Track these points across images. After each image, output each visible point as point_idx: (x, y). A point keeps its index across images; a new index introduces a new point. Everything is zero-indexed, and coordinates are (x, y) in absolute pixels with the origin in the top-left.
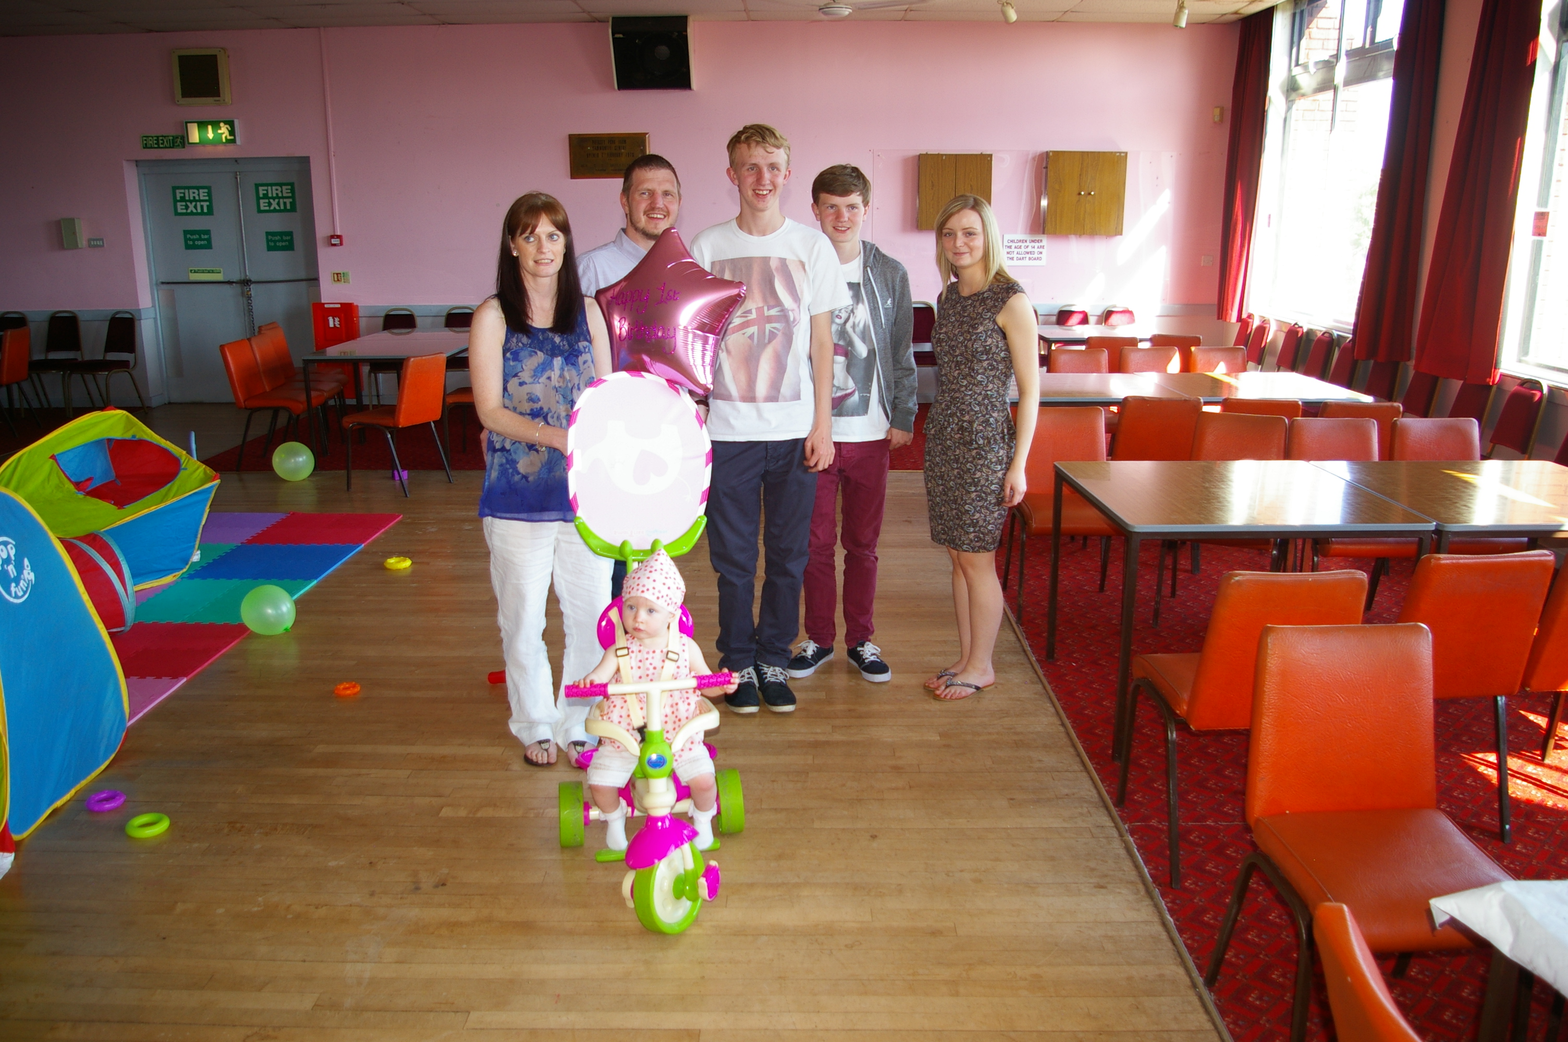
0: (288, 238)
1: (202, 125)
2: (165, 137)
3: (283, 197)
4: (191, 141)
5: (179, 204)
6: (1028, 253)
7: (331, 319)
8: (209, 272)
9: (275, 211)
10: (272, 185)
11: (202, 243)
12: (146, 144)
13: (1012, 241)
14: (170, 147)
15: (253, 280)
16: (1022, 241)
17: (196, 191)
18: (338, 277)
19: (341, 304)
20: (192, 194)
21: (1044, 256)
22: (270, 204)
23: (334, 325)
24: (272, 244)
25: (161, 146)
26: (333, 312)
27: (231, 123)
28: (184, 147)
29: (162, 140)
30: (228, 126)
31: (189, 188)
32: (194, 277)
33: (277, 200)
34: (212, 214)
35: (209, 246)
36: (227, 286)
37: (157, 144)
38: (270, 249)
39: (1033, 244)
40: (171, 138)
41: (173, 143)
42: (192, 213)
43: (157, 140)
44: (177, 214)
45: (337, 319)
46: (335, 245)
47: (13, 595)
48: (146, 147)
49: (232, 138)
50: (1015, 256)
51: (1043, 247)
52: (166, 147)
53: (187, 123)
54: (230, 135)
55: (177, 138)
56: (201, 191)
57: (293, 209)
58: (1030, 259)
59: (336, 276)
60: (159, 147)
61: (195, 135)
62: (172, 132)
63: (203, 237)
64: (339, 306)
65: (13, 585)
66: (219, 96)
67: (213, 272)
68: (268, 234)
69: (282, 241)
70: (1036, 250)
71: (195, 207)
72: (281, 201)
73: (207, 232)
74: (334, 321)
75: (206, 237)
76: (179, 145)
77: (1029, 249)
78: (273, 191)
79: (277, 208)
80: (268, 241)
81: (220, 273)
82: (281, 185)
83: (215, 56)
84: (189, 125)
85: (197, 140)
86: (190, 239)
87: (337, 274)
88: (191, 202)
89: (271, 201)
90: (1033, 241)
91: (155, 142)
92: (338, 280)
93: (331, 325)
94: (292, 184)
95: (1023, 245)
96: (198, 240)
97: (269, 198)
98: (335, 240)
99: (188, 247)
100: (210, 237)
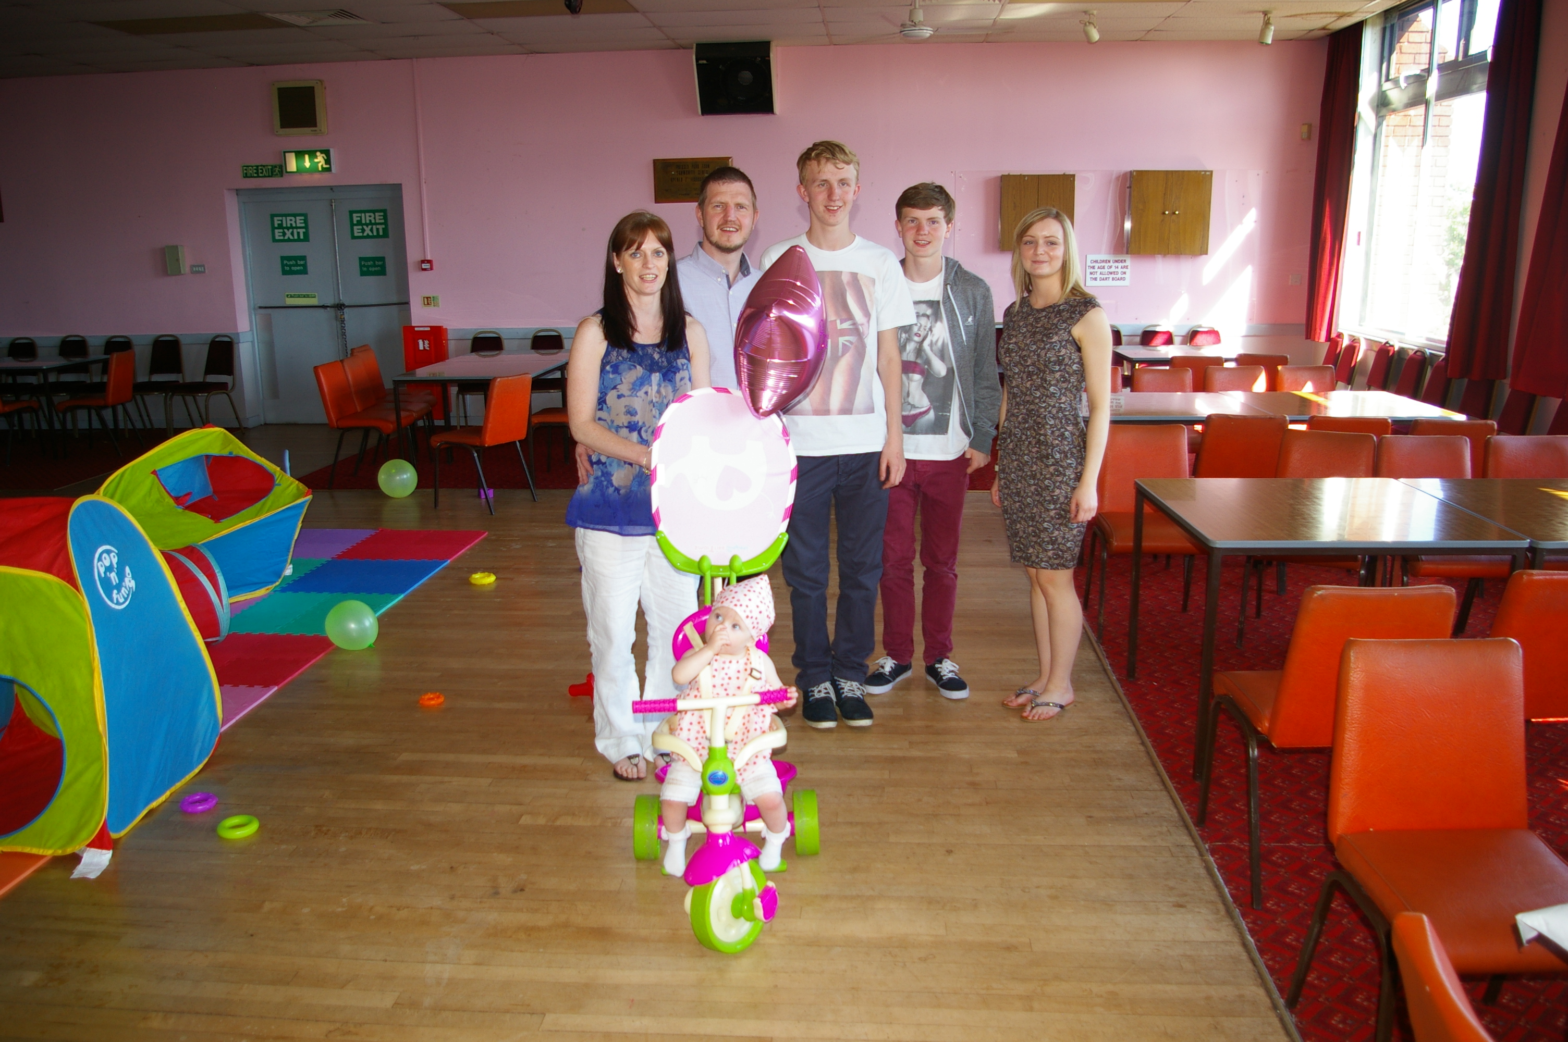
0: (380, 263)
1: (300, 154)
2: (264, 166)
3: (376, 224)
4: (288, 170)
5: (276, 231)
6: (1111, 273)
7: (421, 342)
8: (304, 297)
9: (368, 237)
10: (365, 212)
11: (298, 268)
12: (246, 174)
13: (1096, 262)
14: (269, 176)
15: (346, 304)
16: (1106, 261)
17: (293, 218)
18: (428, 301)
19: (431, 327)
20: (289, 221)
21: (1127, 276)
22: (363, 231)
23: (424, 347)
24: (365, 269)
25: (261, 175)
26: (423, 335)
27: (326, 153)
28: (282, 176)
29: (261, 169)
30: (324, 155)
31: (286, 215)
32: (290, 301)
33: (370, 227)
34: (308, 241)
35: (304, 271)
36: (322, 310)
37: (257, 173)
38: (363, 274)
39: (1116, 264)
40: (270, 167)
41: (272, 172)
42: (289, 240)
43: (257, 170)
44: (275, 240)
45: (427, 342)
46: (425, 270)
47: (115, 601)
48: (246, 176)
49: (328, 166)
50: (1098, 276)
51: (1126, 267)
52: (265, 176)
53: (285, 152)
54: (326, 164)
55: (276, 167)
56: (298, 218)
57: (386, 235)
58: (1113, 279)
59: (426, 299)
60: (258, 177)
61: (292, 164)
62: (270, 161)
63: (299, 262)
64: (429, 329)
65: (115, 591)
66: (315, 126)
67: (308, 296)
68: (361, 259)
69: (375, 266)
70: (1120, 270)
71: (292, 234)
72: (374, 227)
73: (304, 258)
74: (424, 344)
75: (302, 262)
76: (277, 174)
77: (1113, 270)
78: (367, 218)
79: (370, 234)
80: (361, 266)
81: (315, 297)
82: (374, 212)
83: (313, 88)
84: (287, 154)
85: (295, 169)
86: (287, 265)
87: (427, 298)
88: (288, 228)
89: (365, 227)
90: (1116, 261)
91: (255, 171)
92: (428, 304)
93: (421, 348)
94: (385, 211)
95: (1106, 265)
96: (294, 265)
97: (362, 225)
98: (426, 264)
99: (285, 273)
100: (306, 263)
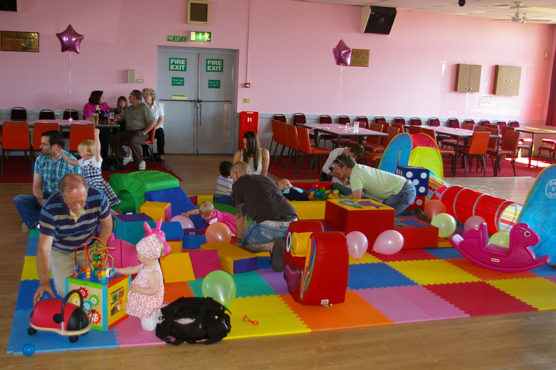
0: (218, 83)
1: (197, 33)
2: (178, 37)
3: (218, 66)
4: (191, 39)
5: (171, 66)
7: (248, 118)
8: (181, 96)
10: (213, 60)
12: (169, 39)
13: (483, 97)
15: (203, 100)
16: (487, 97)
20: (178, 62)
21: (492, 102)
22: (212, 68)
24: (211, 85)
26: (250, 115)
28: (186, 42)
30: (208, 34)
31: (177, 59)
32: (174, 98)
33: (215, 67)
34: (186, 71)
35: (183, 85)
36: (189, 103)
38: (209, 87)
41: (181, 39)
42: (177, 70)
43: (174, 38)
44: (170, 70)
45: (251, 118)
46: (247, 87)
50: (484, 102)
52: (178, 41)
53: (190, 31)
54: (209, 38)
55: (183, 37)
56: (182, 60)
57: (222, 70)
58: (488, 103)
59: (244, 100)
60: (174, 41)
61: (193, 36)
62: (181, 35)
64: (253, 113)
66: (207, 21)
68: (209, 81)
69: (215, 84)
70: (490, 100)
71: (179, 67)
75: (182, 80)
76: (183, 41)
78: (214, 63)
79: (215, 70)
81: (186, 96)
82: (217, 60)
83: (207, 5)
85: (194, 40)
86: (174, 81)
88: (177, 65)
93: (248, 121)
94: (222, 60)
96: (178, 82)
97: (212, 65)
99: (173, 85)
100: (184, 81)
